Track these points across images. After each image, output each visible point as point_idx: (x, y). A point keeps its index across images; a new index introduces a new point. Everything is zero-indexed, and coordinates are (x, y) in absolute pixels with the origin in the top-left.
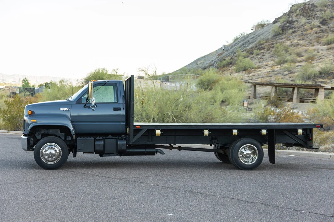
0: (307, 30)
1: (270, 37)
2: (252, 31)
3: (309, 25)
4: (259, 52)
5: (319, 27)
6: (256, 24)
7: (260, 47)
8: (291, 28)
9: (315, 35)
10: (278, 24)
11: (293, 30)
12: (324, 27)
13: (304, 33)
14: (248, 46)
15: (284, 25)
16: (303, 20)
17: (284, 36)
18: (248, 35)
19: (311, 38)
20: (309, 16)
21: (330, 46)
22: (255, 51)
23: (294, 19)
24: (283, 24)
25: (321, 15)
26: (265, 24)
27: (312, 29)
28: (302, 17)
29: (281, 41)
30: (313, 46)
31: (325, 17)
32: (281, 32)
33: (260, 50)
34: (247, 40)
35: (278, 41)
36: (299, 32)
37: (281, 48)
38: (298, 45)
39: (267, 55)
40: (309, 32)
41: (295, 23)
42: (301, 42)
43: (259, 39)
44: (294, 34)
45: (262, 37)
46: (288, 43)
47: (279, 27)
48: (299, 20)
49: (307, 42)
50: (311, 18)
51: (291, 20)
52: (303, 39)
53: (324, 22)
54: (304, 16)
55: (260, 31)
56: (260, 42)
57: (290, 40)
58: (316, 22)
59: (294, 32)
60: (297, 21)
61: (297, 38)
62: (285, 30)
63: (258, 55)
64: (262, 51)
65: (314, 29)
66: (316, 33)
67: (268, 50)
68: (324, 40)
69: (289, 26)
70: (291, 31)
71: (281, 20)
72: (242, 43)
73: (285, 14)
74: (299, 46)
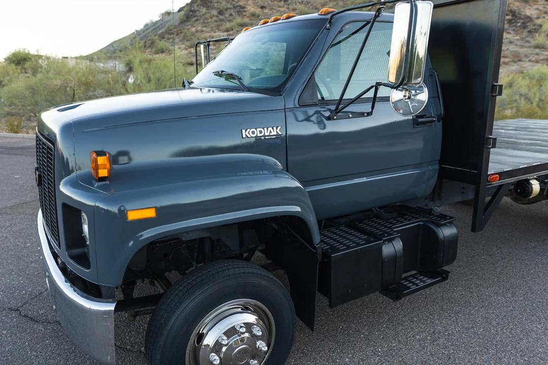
0: (207, 19)
1: (177, 24)
2: (159, 19)
3: (209, 14)
4: (169, 36)
5: (217, 16)
6: (163, 12)
7: (169, 32)
8: (194, 17)
9: (215, 23)
10: (182, 13)
11: (196, 18)
12: (221, 17)
13: (206, 21)
14: (158, 31)
15: (189, 13)
16: (204, 10)
17: (189, 23)
18: (157, 22)
19: (212, 26)
20: (208, 7)
21: (229, 33)
22: (167, 36)
23: (196, 8)
24: (187, 13)
25: (218, 7)
26: (170, 12)
27: (211, 18)
28: (202, 7)
29: (187, 27)
30: (215, 32)
31: (221, 8)
32: (186, 20)
33: (171, 35)
34: (157, 25)
35: (185, 27)
36: (202, 21)
37: (189, 34)
38: (202, 31)
39: (177, 40)
40: (210, 20)
41: (197, 12)
42: (204, 29)
43: (167, 25)
44: (197, 22)
45: (170, 23)
46: (194, 29)
47: (184, 15)
48: (201, 10)
49: (209, 29)
50: (209, 8)
51: (194, 10)
52: (206, 27)
53: (221, 13)
54: (203, 6)
55: (167, 18)
56: (168, 27)
57: (195, 27)
58: (215, 12)
59: (197, 20)
60: (198, 11)
61: (200, 25)
62: (189, 18)
63: (169, 39)
64: (172, 36)
65: (213, 18)
66: (216, 21)
67: (177, 35)
68: (223, 28)
69: (192, 15)
70: (194, 19)
71: (185, 9)
72: (152, 28)
73: (187, 4)
74: (203, 33)
